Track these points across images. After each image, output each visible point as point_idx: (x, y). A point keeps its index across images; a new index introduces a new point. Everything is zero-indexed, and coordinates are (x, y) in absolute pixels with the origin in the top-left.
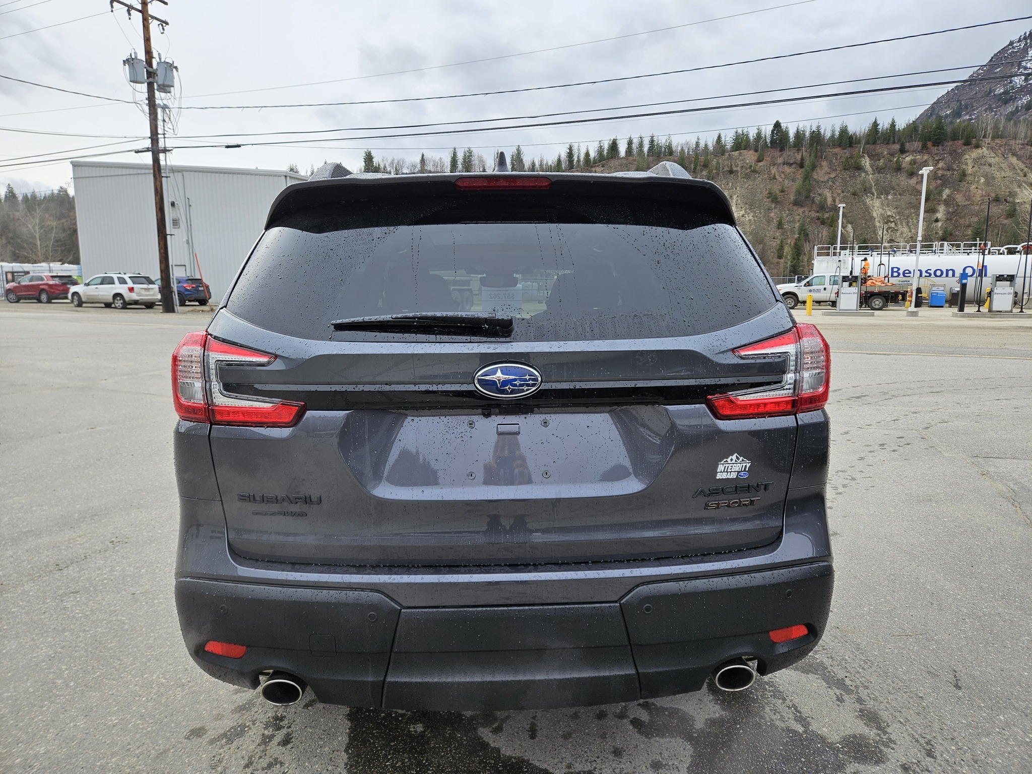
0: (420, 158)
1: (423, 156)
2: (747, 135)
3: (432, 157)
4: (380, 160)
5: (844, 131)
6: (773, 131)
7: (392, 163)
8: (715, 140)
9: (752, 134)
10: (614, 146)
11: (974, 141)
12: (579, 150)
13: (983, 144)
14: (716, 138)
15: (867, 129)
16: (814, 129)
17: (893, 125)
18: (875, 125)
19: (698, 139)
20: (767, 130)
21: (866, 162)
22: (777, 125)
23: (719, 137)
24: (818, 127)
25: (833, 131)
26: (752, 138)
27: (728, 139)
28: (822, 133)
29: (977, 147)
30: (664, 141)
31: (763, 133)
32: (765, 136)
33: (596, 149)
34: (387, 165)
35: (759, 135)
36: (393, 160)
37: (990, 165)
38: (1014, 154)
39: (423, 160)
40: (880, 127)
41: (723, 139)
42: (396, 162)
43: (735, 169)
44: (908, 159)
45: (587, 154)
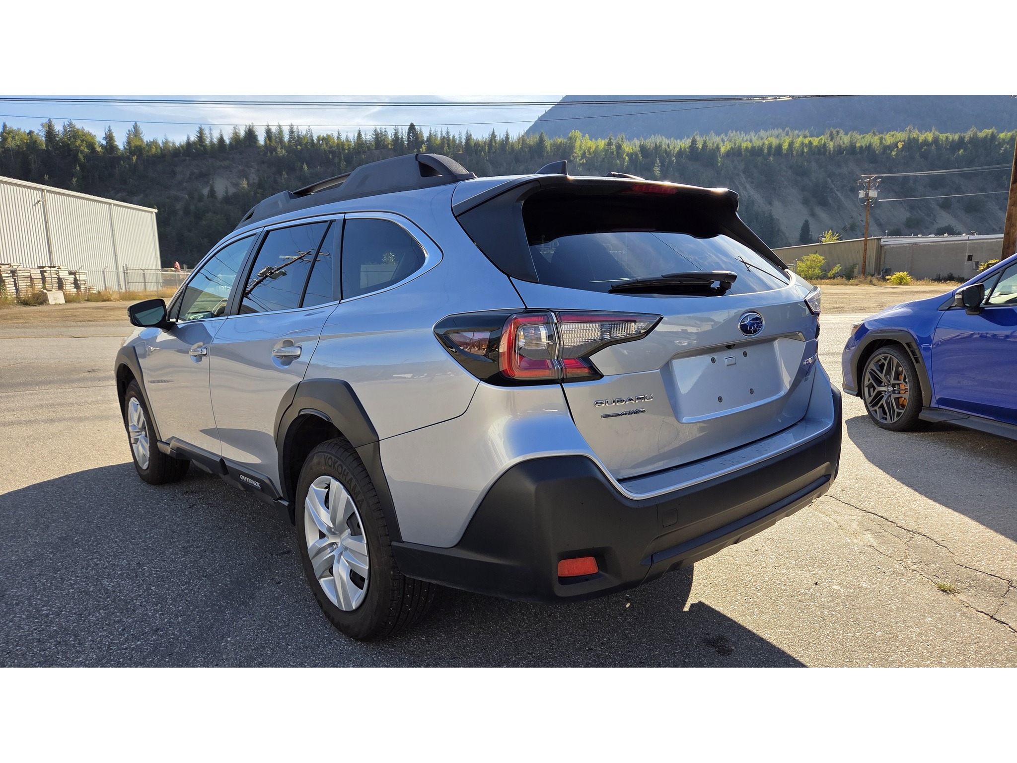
2: (386, 134)
5: (469, 138)
6: (408, 134)
8: (356, 137)
9: (390, 135)
10: (251, 134)
12: (211, 134)
14: (356, 135)
15: (487, 138)
16: (444, 134)
17: (507, 138)
18: (493, 136)
19: (339, 134)
20: (404, 132)
22: (412, 127)
23: (359, 134)
24: (448, 133)
25: (460, 138)
26: (390, 138)
27: (368, 136)
28: (451, 138)
30: (304, 133)
31: (400, 134)
32: (402, 138)
33: (231, 135)
35: (396, 135)
40: (497, 138)
41: (363, 136)
45: (221, 140)
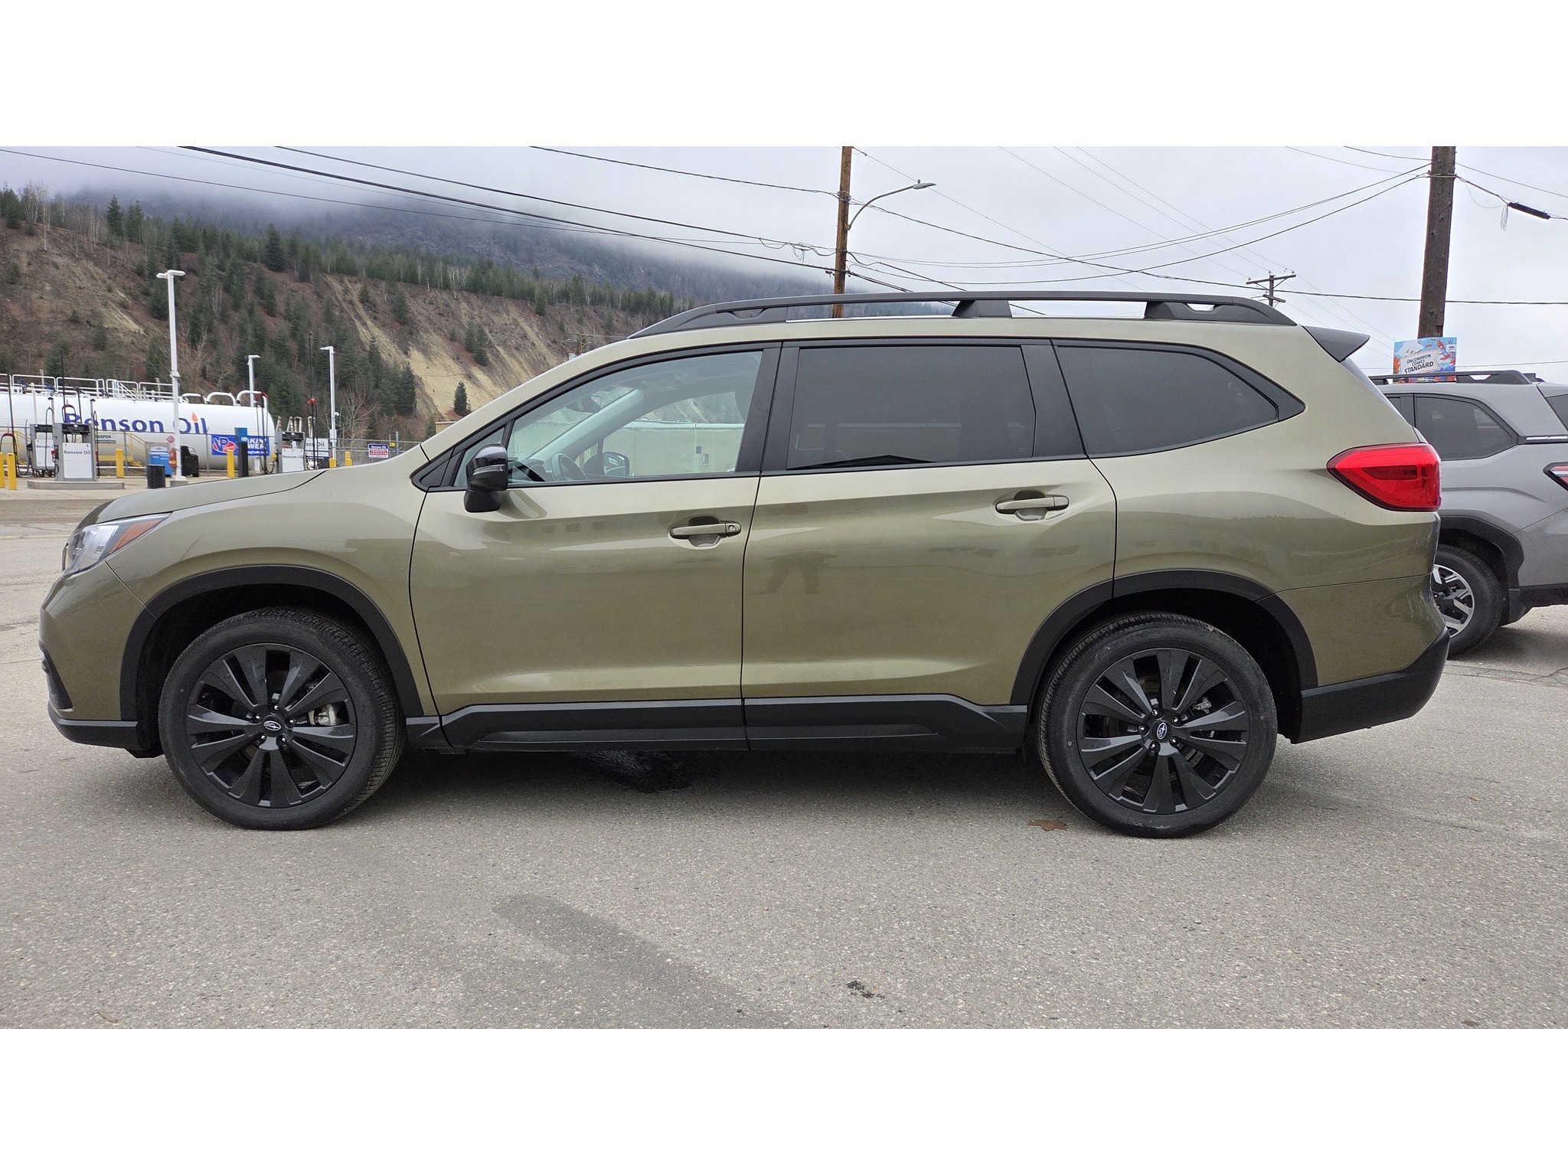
11: (23, 223)
13: (39, 232)
29: (31, 233)
38: (89, 257)
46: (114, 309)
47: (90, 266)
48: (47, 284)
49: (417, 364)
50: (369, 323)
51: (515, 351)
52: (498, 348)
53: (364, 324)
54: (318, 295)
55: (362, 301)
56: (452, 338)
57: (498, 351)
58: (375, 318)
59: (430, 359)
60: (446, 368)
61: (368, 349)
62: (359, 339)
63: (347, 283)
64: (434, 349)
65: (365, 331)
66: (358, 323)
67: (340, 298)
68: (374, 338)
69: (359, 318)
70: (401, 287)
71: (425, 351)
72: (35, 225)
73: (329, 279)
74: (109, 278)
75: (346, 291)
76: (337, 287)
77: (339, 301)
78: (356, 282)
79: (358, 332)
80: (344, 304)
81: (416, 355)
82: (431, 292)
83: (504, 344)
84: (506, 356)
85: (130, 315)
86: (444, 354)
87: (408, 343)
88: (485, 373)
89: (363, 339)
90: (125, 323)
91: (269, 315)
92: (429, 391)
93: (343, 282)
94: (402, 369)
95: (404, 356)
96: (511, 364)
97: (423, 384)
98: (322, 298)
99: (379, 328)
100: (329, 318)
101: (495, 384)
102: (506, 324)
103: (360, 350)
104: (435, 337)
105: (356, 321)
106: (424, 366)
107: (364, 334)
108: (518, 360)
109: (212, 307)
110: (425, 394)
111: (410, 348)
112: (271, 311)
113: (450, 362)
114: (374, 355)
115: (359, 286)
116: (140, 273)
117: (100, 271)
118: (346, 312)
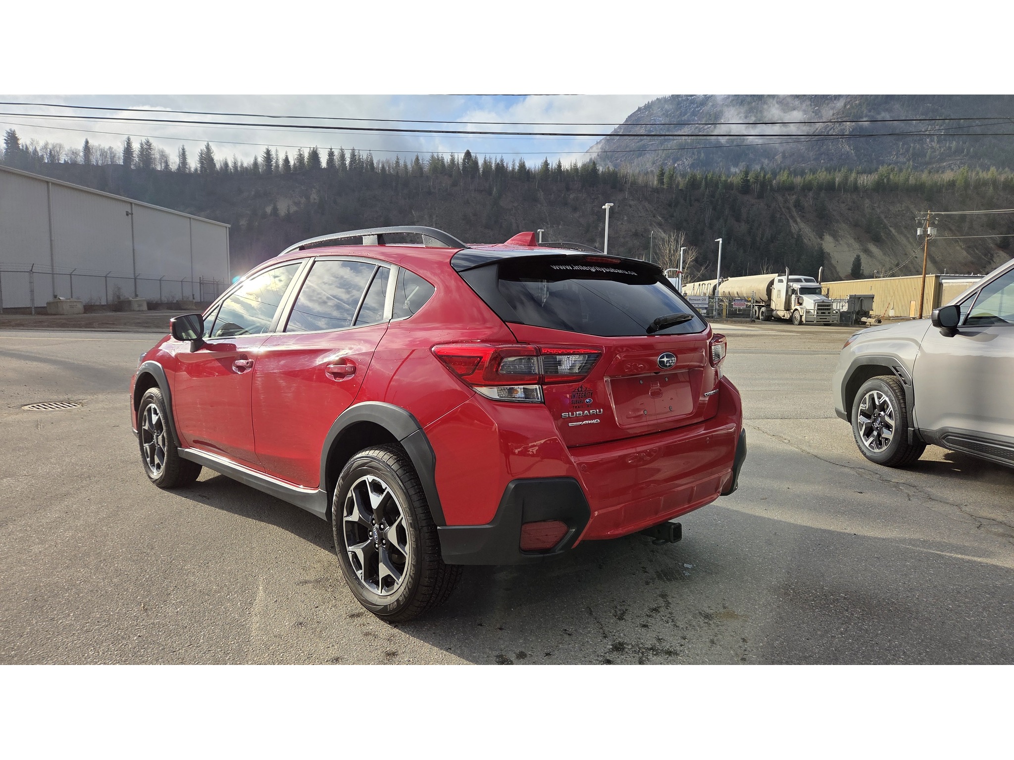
0: (83, 144)
1: (87, 142)
2: (442, 160)
3: (100, 145)
4: (28, 143)
5: (522, 166)
6: (464, 160)
7: (45, 147)
8: (414, 162)
10: (314, 155)
11: (618, 186)
12: (277, 154)
14: (414, 160)
15: (540, 167)
16: (498, 161)
17: (559, 166)
18: (546, 164)
19: (398, 159)
21: (541, 195)
22: (468, 154)
23: (417, 159)
24: (502, 161)
25: (514, 165)
26: (446, 164)
27: (426, 160)
28: (505, 165)
30: (365, 157)
31: (456, 159)
32: (458, 163)
33: (296, 156)
34: (38, 149)
35: (453, 160)
36: (47, 144)
37: (630, 206)
39: (87, 148)
40: (550, 166)
41: (421, 161)
42: (50, 146)
43: (433, 190)
44: (572, 196)
45: (286, 161)
46: (655, 226)
47: (646, 204)
48: (625, 216)
49: (828, 244)
50: (798, 220)
51: (904, 230)
52: (892, 229)
53: (795, 221)
54: (767, 206)
55: (795, 206)
56: (856, 225)
57: (890, 231)
58: (803, 217)
59: (837, 240)
60: (849, 245)
61: (796, 237)
62: (790, 231)
63: (787, 195)
64: (841, 233)
65: (795, 225)
66: (791, 221)
67: (781, 205)
68: (800, 230)
69: (792, 217)
70: (822, 194)
71: (835, 236)
72: (624, 185)
73: (776, 195)
74: (655, 210)
75: (786, 201)
76: (780, 199)
77: (780, 208)
78: (793, 195)
79: (790, 226)
80: (783, 210)
81: (828, 238)
82: (844, 194)
83: (896, 226)
84: (896, 234)
85: (663, 229)
86: (848, 236)
87: (823, 231)
88: (877, 246)
89: (793, 231)
90: (659, 234)
91: (736, 221)
92: (834, 262)
93: (784, 196)
94: (816, 248)
95: (819, 240)
96: (899, 239)
97: (830, 257)
98: (770, 207)
99: (805, 223)
100: (773, 219)
101: (884, 254)
102: (899, 211)
103: (790, 238)
104: (844, 225)
105: (790, 220)
106: (832, 245)
107: (794, 228)
108: (905, 236)
109: (704, 220)
110: (831, 264)
111: (825, 234)
112: (738, 220)
113: (852, 241)
114: (799, 239)
115: (794, 197)
116: (670, 205)
117: (651, 206)
118: (784, 215)
